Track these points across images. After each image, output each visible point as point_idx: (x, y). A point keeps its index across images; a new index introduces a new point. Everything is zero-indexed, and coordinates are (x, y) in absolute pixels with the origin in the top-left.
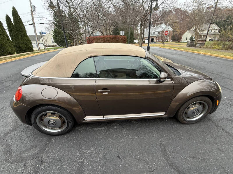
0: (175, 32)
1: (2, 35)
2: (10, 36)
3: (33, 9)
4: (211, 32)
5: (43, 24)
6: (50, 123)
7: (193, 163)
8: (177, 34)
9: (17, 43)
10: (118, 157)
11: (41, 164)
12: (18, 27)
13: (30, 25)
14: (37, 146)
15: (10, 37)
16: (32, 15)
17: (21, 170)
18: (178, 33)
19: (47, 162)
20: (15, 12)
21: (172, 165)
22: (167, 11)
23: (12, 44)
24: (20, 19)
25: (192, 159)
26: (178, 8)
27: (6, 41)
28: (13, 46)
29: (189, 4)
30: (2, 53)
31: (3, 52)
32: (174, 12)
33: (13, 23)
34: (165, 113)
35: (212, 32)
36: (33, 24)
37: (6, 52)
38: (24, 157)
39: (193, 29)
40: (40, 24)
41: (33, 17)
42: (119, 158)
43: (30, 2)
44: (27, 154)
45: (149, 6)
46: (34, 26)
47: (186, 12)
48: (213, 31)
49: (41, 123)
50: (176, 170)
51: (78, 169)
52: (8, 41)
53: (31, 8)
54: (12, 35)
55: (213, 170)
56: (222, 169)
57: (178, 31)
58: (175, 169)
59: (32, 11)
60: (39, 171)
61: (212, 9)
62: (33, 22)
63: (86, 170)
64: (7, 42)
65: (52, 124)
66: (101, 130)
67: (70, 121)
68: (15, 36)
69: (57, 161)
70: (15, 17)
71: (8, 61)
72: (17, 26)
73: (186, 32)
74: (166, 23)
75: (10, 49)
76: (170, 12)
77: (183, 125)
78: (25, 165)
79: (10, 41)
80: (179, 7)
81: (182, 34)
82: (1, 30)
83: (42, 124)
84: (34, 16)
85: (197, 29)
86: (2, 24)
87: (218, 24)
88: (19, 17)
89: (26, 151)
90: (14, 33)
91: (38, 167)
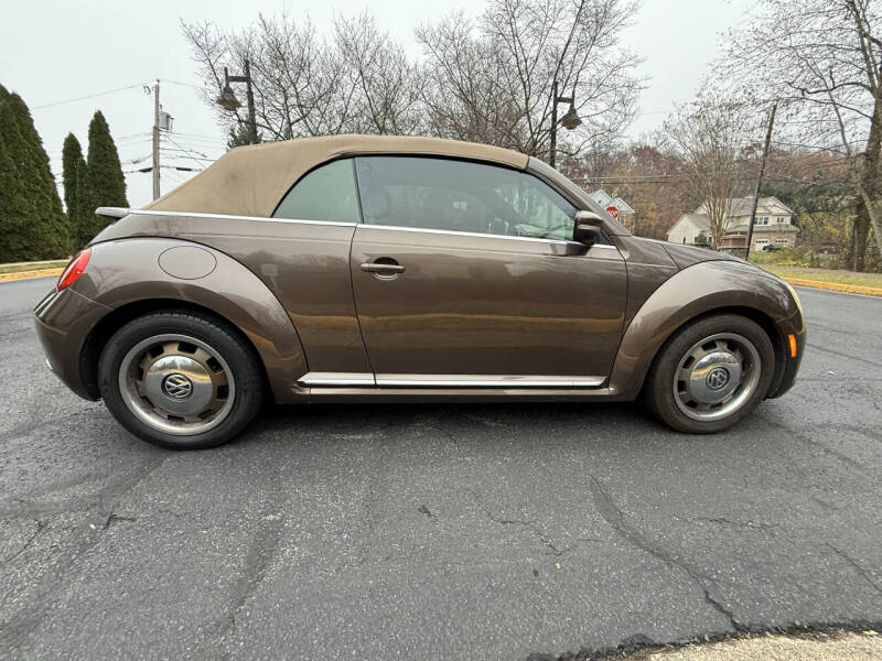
0: (642, 218)
1: (38, 195)
2: (66, 200)
3: (163, 123)
4: (766, 223)
5: (189, 170)
6: (169, 387)
7: (720, 537)
8: (650, 226)
9: (85, 223)
10: (424, 510)
11: (108, 524)
12: (100, 173)
13: (141, 171)
14: (100, 476)
15: (64, 203)
16: (156, 141)
17: (22, 539)
18: (654, 224)
19: (133, 520)
20: (99, 127)
21: (635, 539)
22: (611, 154)
23: (66, 226)
24: (114, 149)
25: (715, 527)
26: (647, 148)
27: (46, 216)
28: (67, 232)
29: (679, 128)
30: (24, 252)
31: (26, 248)
32: (634, 159)
33: (86, 159)
34: (604, 378)
35: (769, 225)
36: (154, 170)
37: (38, 250)
38: (43, 505)
39: (703, 210)
40: (178, 169)
41: (156, 148)
42: (426, 514)
43: (157, 102)
44: (55, 497)
45: (548, 112)
46: (157, 177)
47: (673, 161)
48: (772, 221)
49: (133, 386)
50: (652, 552)
51: (255, 540)
52: (55, 215)
53: (157, 120)
54: (75, 198)
55: (802, 557)
56: (836, 558)
57: (653, 215)
58: (648, 550)
59: (156, 130)
60: (95, 544)
61: (760, 153)
62: (155, 163)
63: (290, 543)
64: (51, 216)
65: (177, 390)
66: (360, 441)
67: (245, 384)
68: (82, 201)
69: (173, 518)
70: (97, 143)
71: (39, 274)
72: (96, 170)
73: (678, 219)
74: (609, 191)
75: (55, 241)
76: (623, 156)
77: (677, 436)
78: (41, 527)
79: (63, 214)
80: (651, 144)
81: (668, 228)
82: (40, 178)
83: (136, 392)
84: (161, 145)
85: (714, 206)
86: (48, 160)
87: (785, 199)
88: (112, 141)
89: (53, 488)
90: (81, 192)
91: (93, 532)
